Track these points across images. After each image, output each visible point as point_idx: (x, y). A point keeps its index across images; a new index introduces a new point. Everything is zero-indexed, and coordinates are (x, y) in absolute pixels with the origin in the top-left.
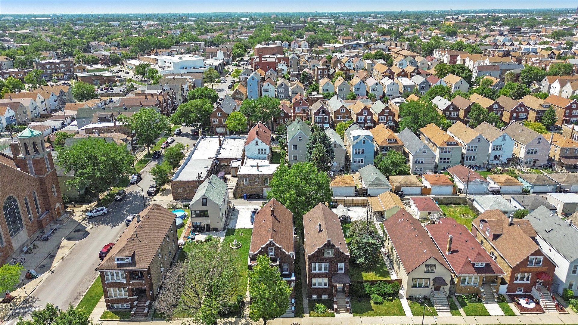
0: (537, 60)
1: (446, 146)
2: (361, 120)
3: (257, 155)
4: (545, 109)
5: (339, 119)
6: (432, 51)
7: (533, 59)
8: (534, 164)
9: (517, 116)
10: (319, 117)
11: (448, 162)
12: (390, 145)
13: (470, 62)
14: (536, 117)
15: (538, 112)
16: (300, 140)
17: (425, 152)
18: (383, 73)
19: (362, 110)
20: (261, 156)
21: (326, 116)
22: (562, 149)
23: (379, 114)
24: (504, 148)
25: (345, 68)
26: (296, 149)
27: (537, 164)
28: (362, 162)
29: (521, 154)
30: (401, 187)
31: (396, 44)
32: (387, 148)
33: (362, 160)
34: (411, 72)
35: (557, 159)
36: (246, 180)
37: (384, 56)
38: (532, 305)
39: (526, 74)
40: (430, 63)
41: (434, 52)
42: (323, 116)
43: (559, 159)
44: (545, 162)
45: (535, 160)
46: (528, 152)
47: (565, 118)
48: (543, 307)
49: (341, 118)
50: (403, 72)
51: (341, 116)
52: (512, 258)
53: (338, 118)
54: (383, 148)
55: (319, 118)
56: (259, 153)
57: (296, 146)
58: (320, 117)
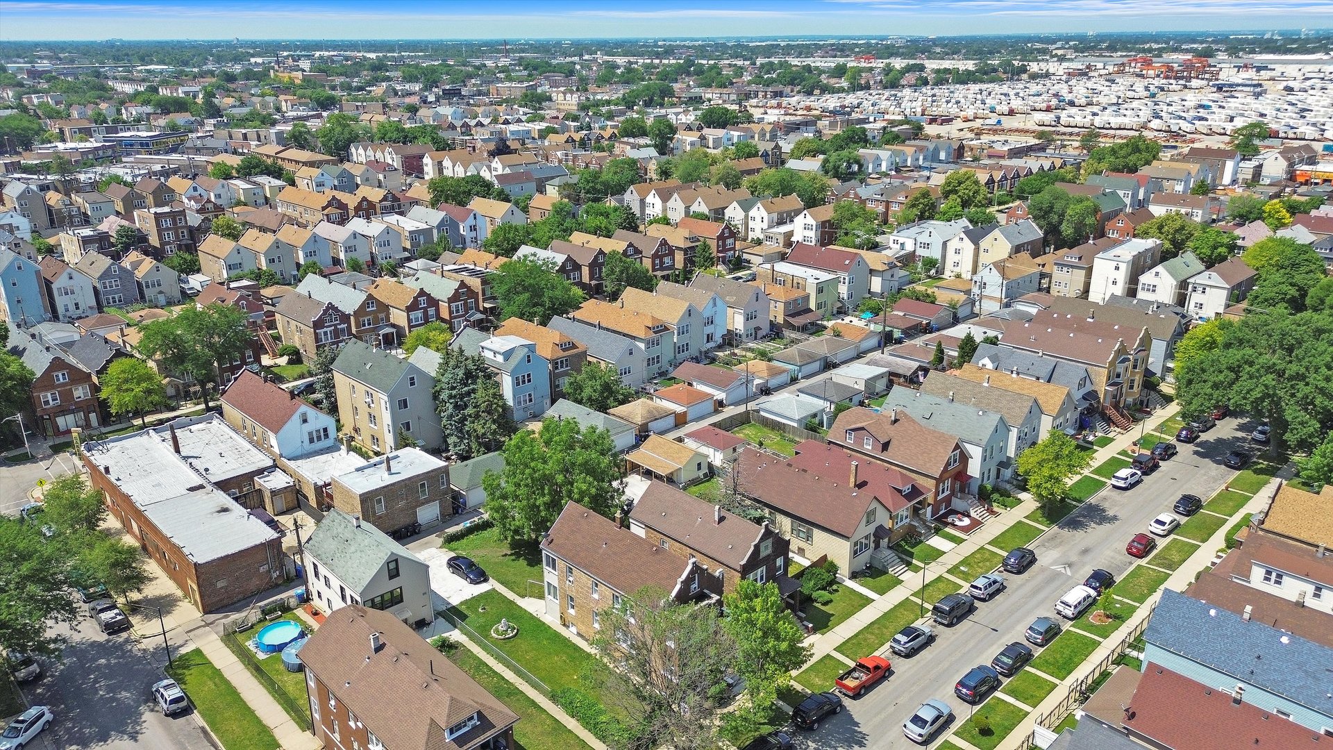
0: (567, 155)
1: (652, 335)
2: (417, 319)
3: (308, 447)
4: (694, 244)
5: (367, 327)
6: (346, 147)
7: (559, 153)
8: (755, 334)
9: (662, 263)
10: (325, 329)
11: (658, 362)
12: (567, 353)
13: (454, 166)
14: (685, 259)
15: (685, 251)
16: (412, 384)
17: (631, 354)
18: (324, 209)
19: (415, 298)
20: (318, 445)
21: (343, 326)
22: (787, 304)
23: (450, 300)
24: (716, 321)
25: (210, 206)
26: (406, 406)
27: (760, 334)
28: (531, 400)
29: (738, 322)
30: (646, 424)
31: (245, 137)
32: (562, 362)
33: (530, 395)
34: (380, 201)
35: (780, 320)
36: (379, 501)
37: (267, 168)
38: (966, 521)
39: (591, 185)
40: (381, 177)
41: (353, 150)
42: (335, 325)
43: (785, 320)
44: (766, 329)
45: (757, 329)
46: (749, 318)
47: (721, 255)
48: (977, 517)
49: (369, 324)
50: (365, 203)
51: (369, 320)
52: (928, 465)
53: (364, 325)
54: (557, 363)
55: (326, 333)
56: (311, 441)
57: (405, 401)
58: (328, 330)
